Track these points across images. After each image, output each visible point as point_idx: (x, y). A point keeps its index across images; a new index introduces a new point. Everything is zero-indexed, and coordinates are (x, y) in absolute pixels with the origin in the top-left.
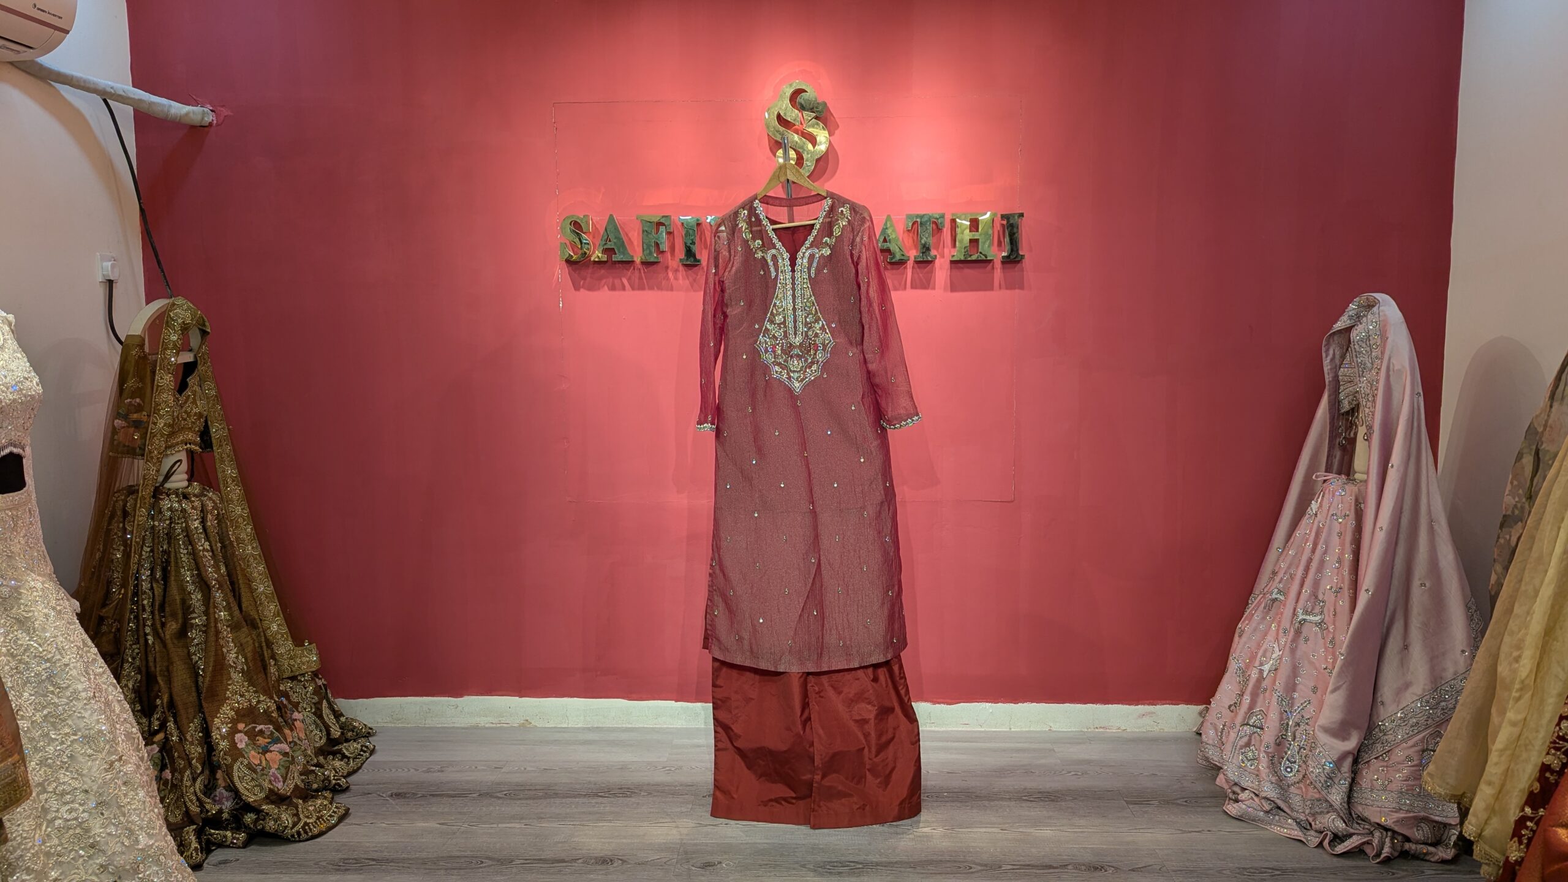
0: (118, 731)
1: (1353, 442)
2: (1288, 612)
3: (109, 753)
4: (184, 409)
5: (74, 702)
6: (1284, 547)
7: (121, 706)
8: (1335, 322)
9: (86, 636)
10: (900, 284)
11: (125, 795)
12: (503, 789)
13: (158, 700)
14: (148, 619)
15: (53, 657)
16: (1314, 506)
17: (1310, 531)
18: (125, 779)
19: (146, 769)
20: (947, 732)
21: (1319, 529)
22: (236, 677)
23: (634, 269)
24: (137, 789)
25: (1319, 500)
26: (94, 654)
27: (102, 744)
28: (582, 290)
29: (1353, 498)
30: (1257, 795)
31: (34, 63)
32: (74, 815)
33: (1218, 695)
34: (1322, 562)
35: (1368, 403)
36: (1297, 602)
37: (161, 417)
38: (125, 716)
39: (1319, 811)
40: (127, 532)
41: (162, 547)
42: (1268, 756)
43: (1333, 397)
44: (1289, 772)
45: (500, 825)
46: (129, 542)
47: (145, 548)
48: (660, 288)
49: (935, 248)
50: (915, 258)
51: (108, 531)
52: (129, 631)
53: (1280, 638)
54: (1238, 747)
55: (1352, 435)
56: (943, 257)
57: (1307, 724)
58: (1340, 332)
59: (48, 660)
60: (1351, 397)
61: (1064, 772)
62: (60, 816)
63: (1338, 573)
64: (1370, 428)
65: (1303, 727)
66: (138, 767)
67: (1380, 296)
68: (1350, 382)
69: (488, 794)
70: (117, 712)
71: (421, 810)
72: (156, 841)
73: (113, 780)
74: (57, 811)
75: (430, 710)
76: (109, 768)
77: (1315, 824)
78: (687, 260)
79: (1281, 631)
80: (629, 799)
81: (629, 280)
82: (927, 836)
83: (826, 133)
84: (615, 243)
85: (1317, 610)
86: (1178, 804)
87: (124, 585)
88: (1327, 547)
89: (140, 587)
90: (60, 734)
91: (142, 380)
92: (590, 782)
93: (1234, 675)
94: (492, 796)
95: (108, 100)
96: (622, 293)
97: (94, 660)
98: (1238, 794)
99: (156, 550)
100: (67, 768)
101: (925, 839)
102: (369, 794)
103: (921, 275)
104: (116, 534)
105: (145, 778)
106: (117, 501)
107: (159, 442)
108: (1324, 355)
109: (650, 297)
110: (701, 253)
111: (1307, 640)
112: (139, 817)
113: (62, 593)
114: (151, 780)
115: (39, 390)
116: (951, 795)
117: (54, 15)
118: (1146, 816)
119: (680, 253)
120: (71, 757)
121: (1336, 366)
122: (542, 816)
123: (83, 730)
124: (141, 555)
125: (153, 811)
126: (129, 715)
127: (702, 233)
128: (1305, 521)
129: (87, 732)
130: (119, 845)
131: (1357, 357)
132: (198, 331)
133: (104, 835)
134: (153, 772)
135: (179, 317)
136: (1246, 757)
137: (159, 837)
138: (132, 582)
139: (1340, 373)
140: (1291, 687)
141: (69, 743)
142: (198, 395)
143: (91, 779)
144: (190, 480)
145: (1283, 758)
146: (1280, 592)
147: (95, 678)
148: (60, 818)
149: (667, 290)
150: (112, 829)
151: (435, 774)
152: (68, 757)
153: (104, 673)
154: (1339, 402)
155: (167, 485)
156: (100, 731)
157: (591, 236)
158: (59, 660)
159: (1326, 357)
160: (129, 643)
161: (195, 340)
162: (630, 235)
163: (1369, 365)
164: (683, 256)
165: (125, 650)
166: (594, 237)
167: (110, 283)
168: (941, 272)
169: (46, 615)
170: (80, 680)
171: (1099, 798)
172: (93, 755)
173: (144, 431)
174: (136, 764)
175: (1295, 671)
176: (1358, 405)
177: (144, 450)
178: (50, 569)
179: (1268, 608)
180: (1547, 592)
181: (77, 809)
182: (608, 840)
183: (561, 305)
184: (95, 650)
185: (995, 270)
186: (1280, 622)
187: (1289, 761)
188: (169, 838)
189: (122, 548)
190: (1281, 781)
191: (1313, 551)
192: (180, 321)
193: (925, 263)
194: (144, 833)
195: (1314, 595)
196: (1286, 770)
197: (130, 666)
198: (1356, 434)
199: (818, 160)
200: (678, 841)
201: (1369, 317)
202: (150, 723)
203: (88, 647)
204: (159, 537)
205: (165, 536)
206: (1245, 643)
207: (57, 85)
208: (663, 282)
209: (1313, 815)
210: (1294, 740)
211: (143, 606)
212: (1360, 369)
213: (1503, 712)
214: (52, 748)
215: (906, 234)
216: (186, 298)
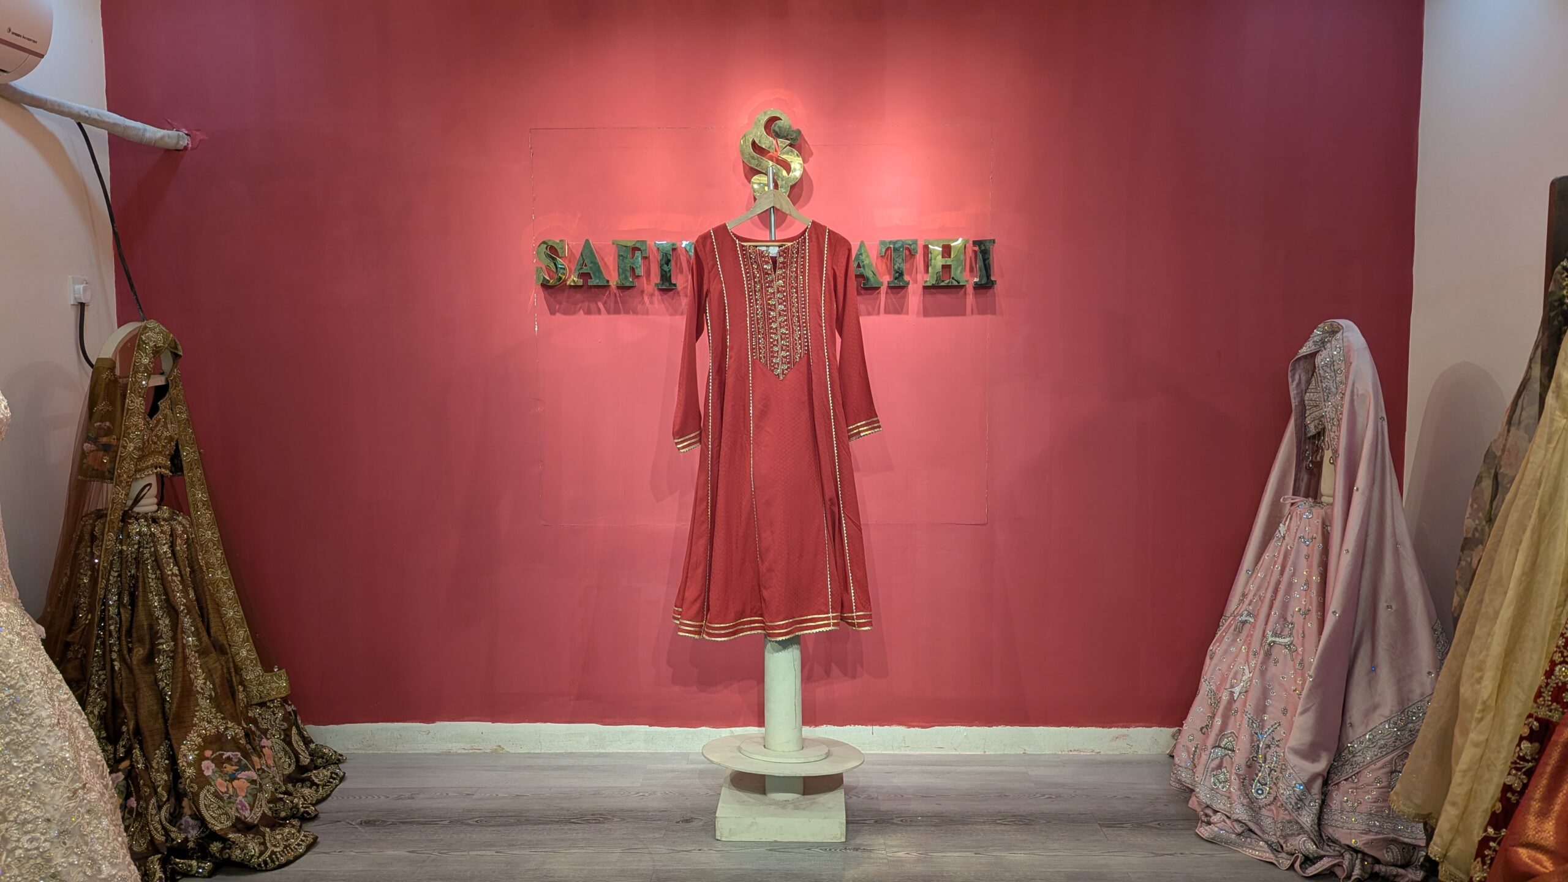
0: (82, 759)
1: (1319, 465)
2: (1258, 634)
3: (73, 781)
4: (154, 433)
5: (37, 729)
6: (1254, 570)
7: (86, 733)
8: (1301, 348)
9: (51, 662)
10: (874, 309)
11: (89, 824)
12: (474, 816)
13: (124, 727)
14: (115, 645)
15: (16, 683)
16: (1282, 528)
17: (1279, 554)
18: (88, 807)
19: (111, 797)
20: (921, 756)
21: (1287, 549)
22: (204, 703)
23: (610, 293)
24: (100, 817)
25: (1287, 523)
26: (59, 680)
27: (66, 772)
28: (558, 314)
29: (1320, 521)
30: (1229, 818)
31: (7, 86)
32: (35, 844)
33: (1190, 718)
34: (1290, 585)
35: (1334, 427)
36: (1266, 624)
37: (131, 440)
38: (90, 743)
39: (1290, 833)
40: (95, 557)
41: (130, 572)
42: (1239, 779)
43: (1299, 421)
44: (1260, 794)
45: (471, 853)
46: (96, 567)
47: (113, 573)
48: (635, 312)
49: (907, 274)
50: (888, 283)
51: (76, 556)
52: (96, 657)
53: (1250, 660)
54: (1210, 769)
55: (1318, 458)
56: (916, 282)
57: (1278, 746)
58: (1305, 357)
59: (11, 687)
60: (1317, 422)
61: (1038, 795)
62: (20, 845)
63: (1306, 595)
64: (1335, 452)
65: (1273, 749)
66: (102, 795)
67: (1343, 322)
68: (1315, 406)
69: (459, 821)
70: (82, 739)
71: (390, 838)
72: (119, 871)
73: (77, 808)
74: (18, 840)
75: (400, 735)
76: (73, 796)
77: (1287, 846)
78: (663, 284)
79: (1251, 653)
80: (602, 825)
81: (605, 304)
82: (901, 861)
83: (800, 160)
84: (591, 268)
85: (1286, 632)
86: (1151, 827)
87: (91, 610)
88: (1295, 569)
89: (107, 612)
90: (22, 762)
91: (112, 403)
92: (562, 809)
93: (1206, 697)
94: (462, 824)
95: (82, 124)
96: (597, 317)
97: (59, 686)
98: (1210, 817)
99: (123, 575)
100: (29, 796)
101: (899, 864)
102: (338, 821)
103: (894, 300)
104: (83, 558)
105: (109, 806)
106: (85, 525)
107: (129, 466)
108: (1290, 380)
109: (623, 322)
110: (677, 278)
111: (1276, 662)
112: (103, 846)
113: (28, 619)
114: (115, 808)
115: (7, 413)
116: (925, 819)
117: (29, 39)
118: (1119, 839)
119: (656, 278)
120: (34, 785)
121: (1302, 391)
122: (514, 843)
123: (46, 757)
124: (108, 580)
125: (117, 840)
126: (93, 742)
127: (678, 258)
128: (1272, 544)
129: (51, 759)
130: (81, 874)
131: (1322, 382)
132: (170, 354)
133: (65, 865)
134: (117, 800)
135: (151, 341)
136: (1218, 780)
137: (122, 867)
138: (98, 608)
139: (1306, 398)
140: (1261, 709)
141: (32, 771)
142: (168, 418)
143: (53, 807)
144: (158, 504)
145: (1254, 780)
146: (1249, 614)
147: (59, 705)
148: (20, 848)
149: (643, 314)
150: (74, 859)
151: (406, 801)
152: (30, 785)
153: (68, 699)
154: (1305, 426)
155: (136, 509)
156: (64, 758)
157: (567, 261)
158: (23, 686)
159: (1293, 381)
160: (95, 669)
161: (167, 363)
162: (606, 260)
163: (1334, 390)
164: (658, 281)
165: (91, 676)
166: (570, 262)
167: (82, 306)
168: (914, 297)
169: (10, 641)
170: (43, 707)
171: (1073, 822)
172: (56, 783)
173: (114, 454)
174: (100, 792)
175: (1265, 693)
176: (1324, 429)
177: (113, 474)
178: (15, 594)
179: (1239, 631)
180: (1507, 613)
181: (37, 839)
182: (580, 867)
183: (536, 329)
184: (60, 676)
185: (967, 296)
186: (1250, 644)
187: (1260, 783)
188: (133, 867)
189: (90, 573)
190: (1252, 803)
191: (1282, 573)
192: (152, 344)
193: (898, 288)
194: (107, 864)
195: (1283, 617)
196: (1257, 792)
197: (96, 692)
198: (1322, 458)
199: (792, 187)
200: (650, 868)
201: (1333, 342)
202: (116, 750)
203: (53, 673)
204: (127, 562)
205: (133, 561)
206: (1216, 665)
207: (31, 109)
208: (639, 307)
209: (1285, 837)
210: (1265, 762)
211: (110, 631)
212: (1325, 394)
213: (1465, 733)
214: (13, 776)
215: (879, 260)
216: (158, 320)
